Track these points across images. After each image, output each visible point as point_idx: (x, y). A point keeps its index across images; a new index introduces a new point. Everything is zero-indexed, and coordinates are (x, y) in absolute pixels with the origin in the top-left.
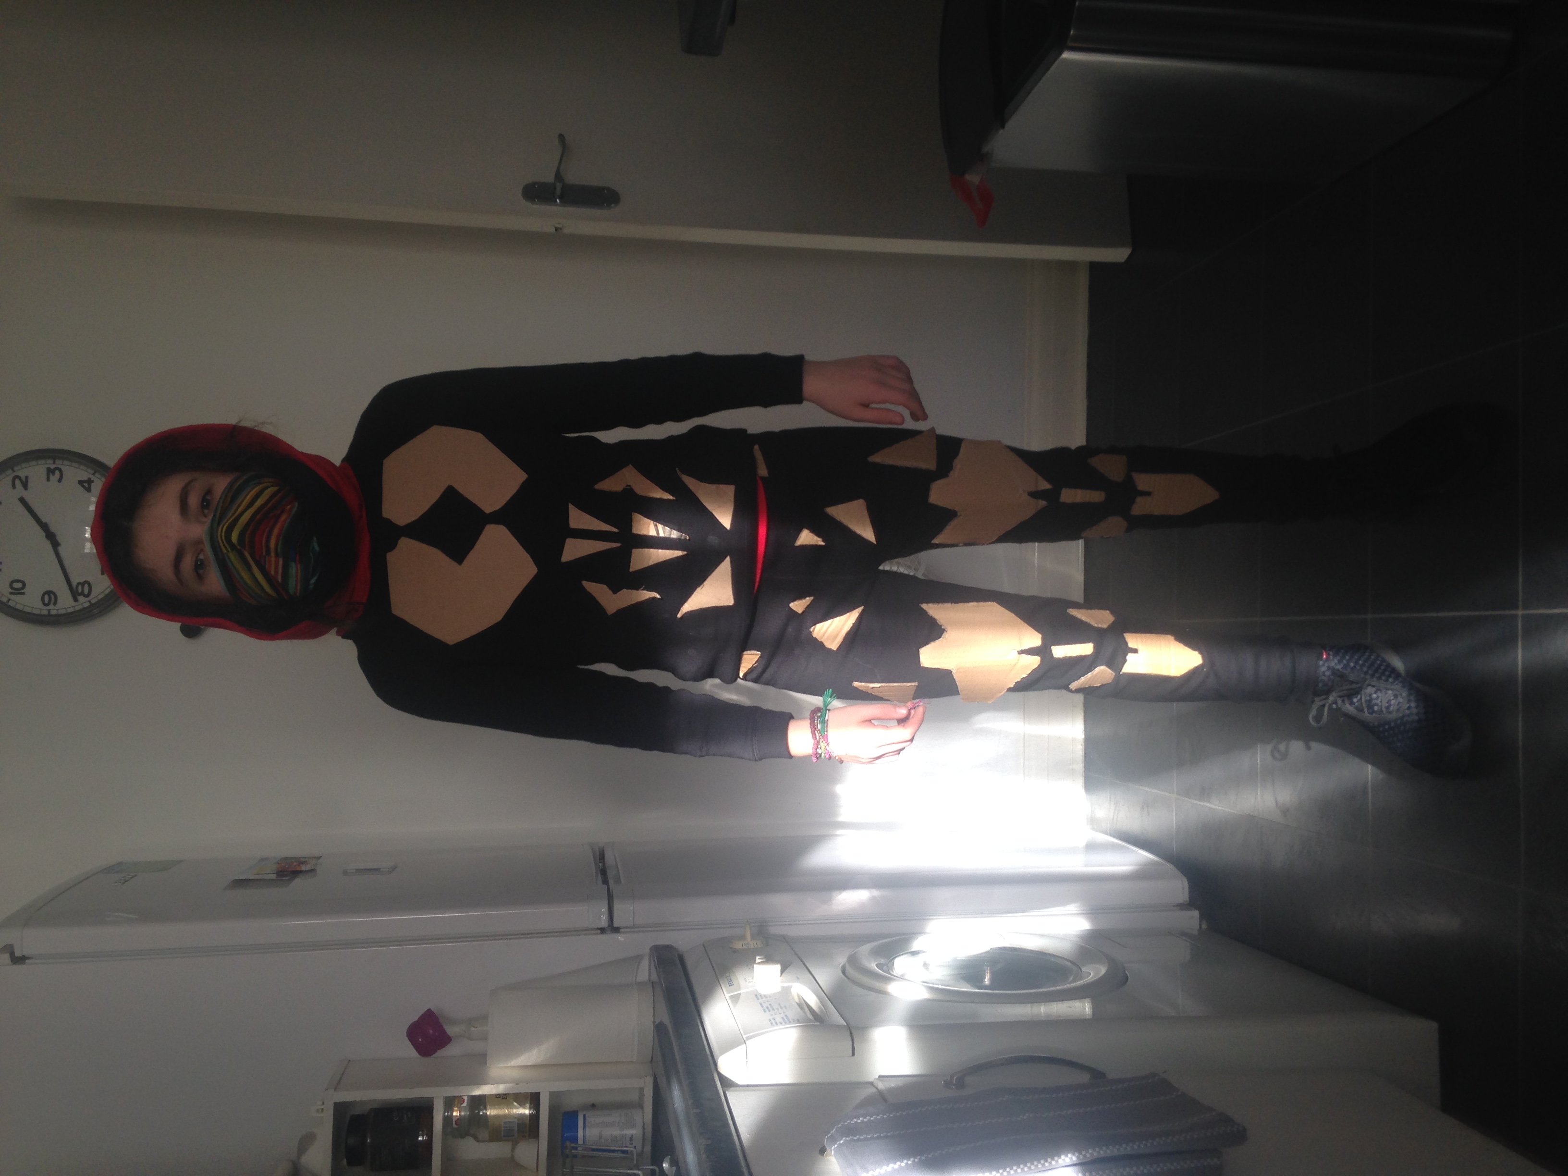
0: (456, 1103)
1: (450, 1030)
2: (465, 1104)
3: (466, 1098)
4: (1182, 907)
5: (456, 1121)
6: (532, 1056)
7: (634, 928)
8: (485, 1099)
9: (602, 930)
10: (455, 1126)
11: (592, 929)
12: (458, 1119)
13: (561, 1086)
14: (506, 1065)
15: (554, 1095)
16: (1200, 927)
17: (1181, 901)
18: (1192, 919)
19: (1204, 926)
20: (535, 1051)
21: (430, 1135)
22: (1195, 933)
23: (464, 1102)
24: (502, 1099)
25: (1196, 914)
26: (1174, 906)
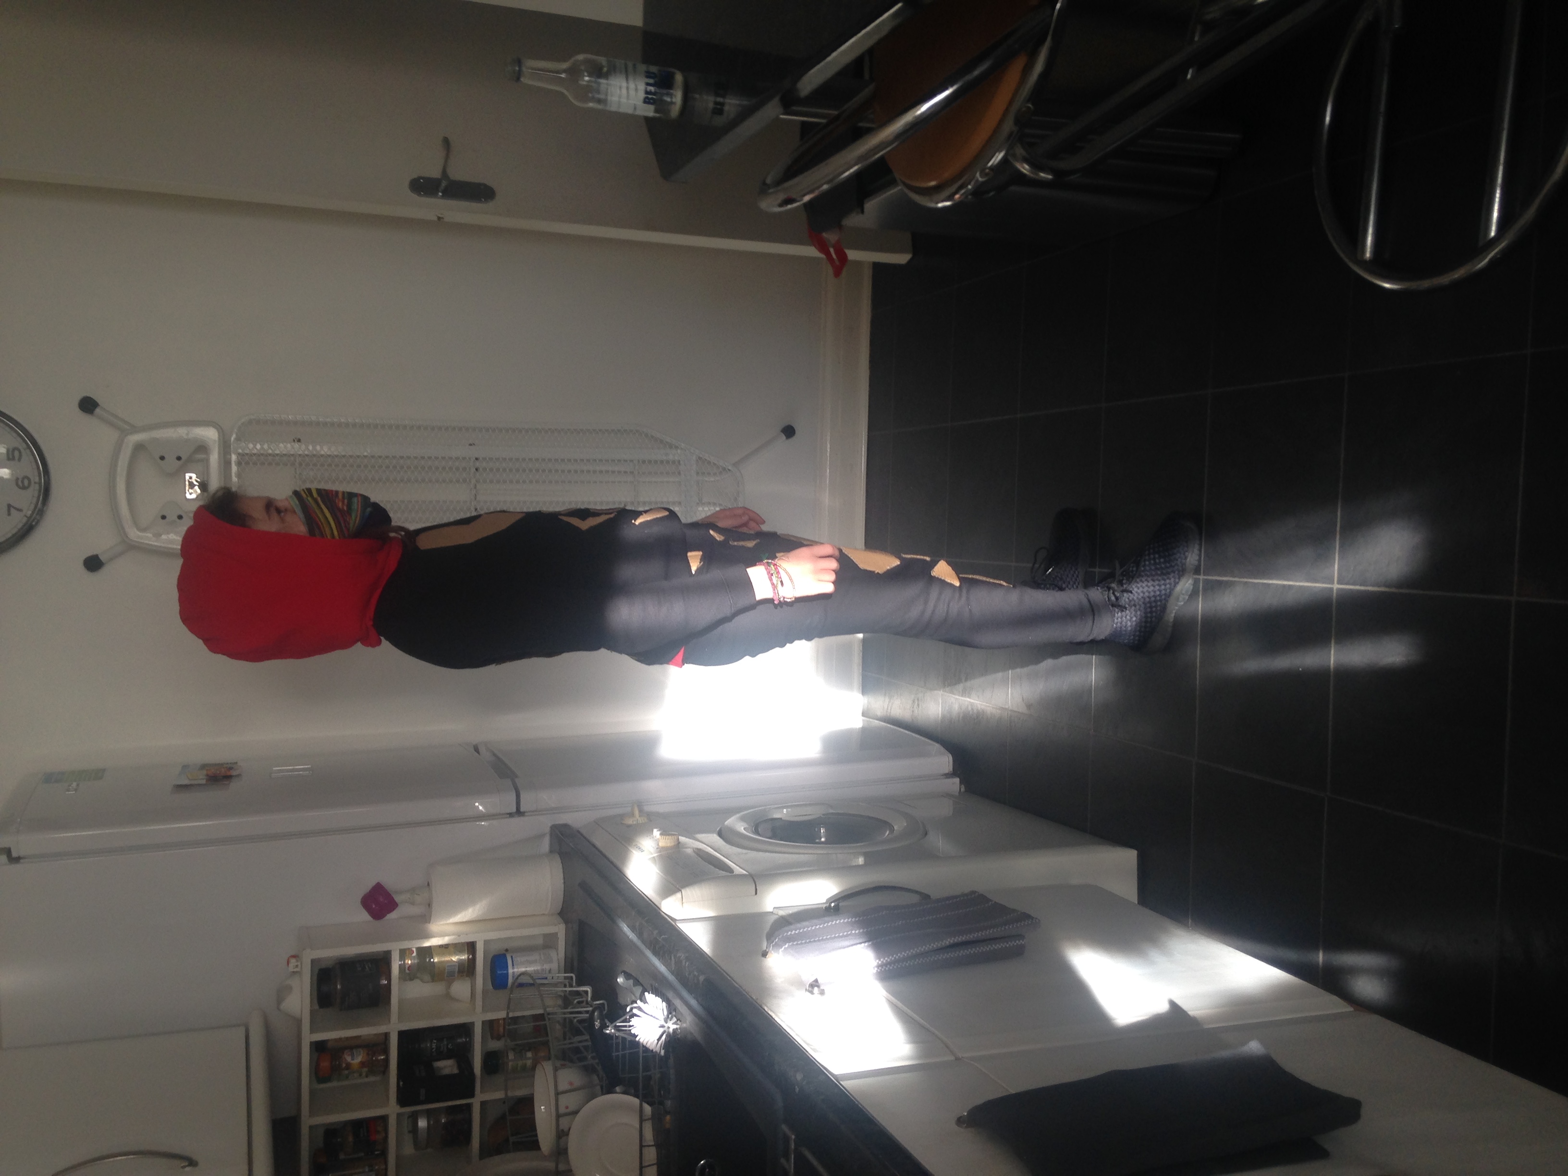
0: (407, 954)
1: (397, 898)
2: (415, 954)
3: (414, 950)
4: (947, 776)
5: (408, 968)
6: (468, 914)
7: (537, 812)
8: (431, 949)
9: (511, 815)
10: (407, 971)
11: (503, 814)
12: (410, 966)
13: (493, 935)
14: (445, 922)
15: (486, 942)
16: (960, 790)
17: (947, 772)
18: (954, 784)
19: (963, 789)
20: (470, 910)
21: (389, 979)
22: (957, 794)
23: (413, 952)
24: (445, 948)
25: (957, 780)
26: (943, 775)
